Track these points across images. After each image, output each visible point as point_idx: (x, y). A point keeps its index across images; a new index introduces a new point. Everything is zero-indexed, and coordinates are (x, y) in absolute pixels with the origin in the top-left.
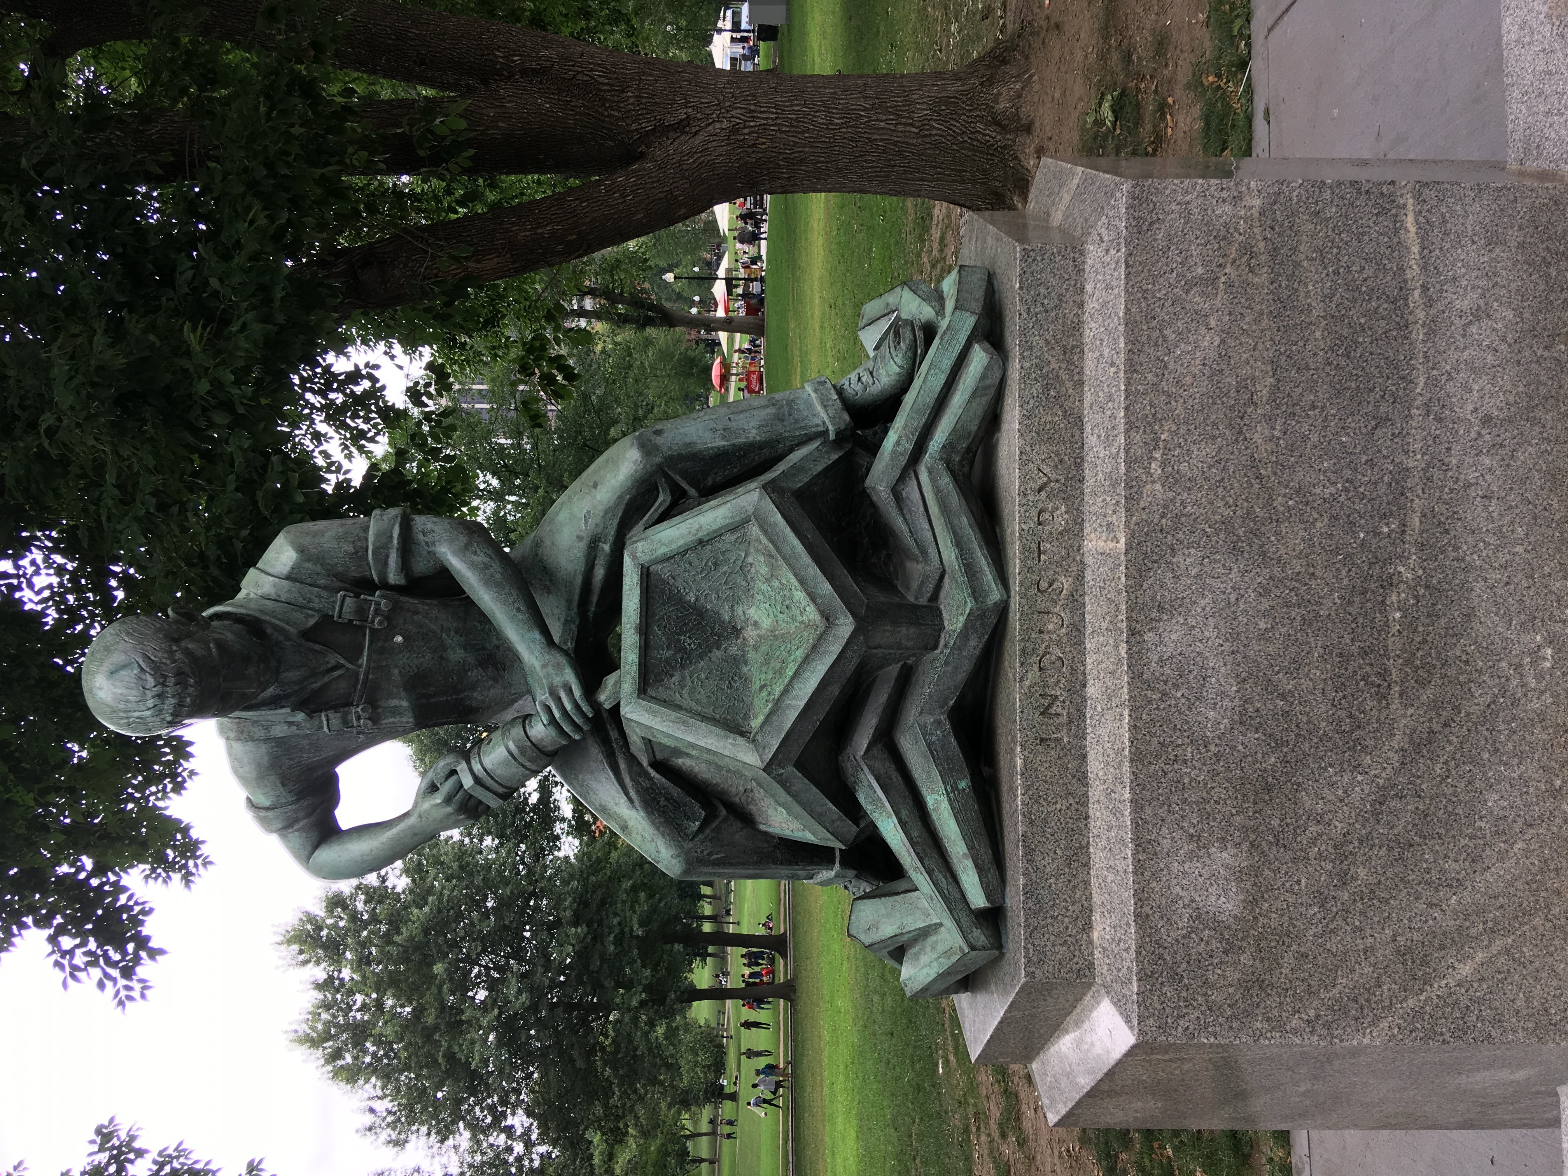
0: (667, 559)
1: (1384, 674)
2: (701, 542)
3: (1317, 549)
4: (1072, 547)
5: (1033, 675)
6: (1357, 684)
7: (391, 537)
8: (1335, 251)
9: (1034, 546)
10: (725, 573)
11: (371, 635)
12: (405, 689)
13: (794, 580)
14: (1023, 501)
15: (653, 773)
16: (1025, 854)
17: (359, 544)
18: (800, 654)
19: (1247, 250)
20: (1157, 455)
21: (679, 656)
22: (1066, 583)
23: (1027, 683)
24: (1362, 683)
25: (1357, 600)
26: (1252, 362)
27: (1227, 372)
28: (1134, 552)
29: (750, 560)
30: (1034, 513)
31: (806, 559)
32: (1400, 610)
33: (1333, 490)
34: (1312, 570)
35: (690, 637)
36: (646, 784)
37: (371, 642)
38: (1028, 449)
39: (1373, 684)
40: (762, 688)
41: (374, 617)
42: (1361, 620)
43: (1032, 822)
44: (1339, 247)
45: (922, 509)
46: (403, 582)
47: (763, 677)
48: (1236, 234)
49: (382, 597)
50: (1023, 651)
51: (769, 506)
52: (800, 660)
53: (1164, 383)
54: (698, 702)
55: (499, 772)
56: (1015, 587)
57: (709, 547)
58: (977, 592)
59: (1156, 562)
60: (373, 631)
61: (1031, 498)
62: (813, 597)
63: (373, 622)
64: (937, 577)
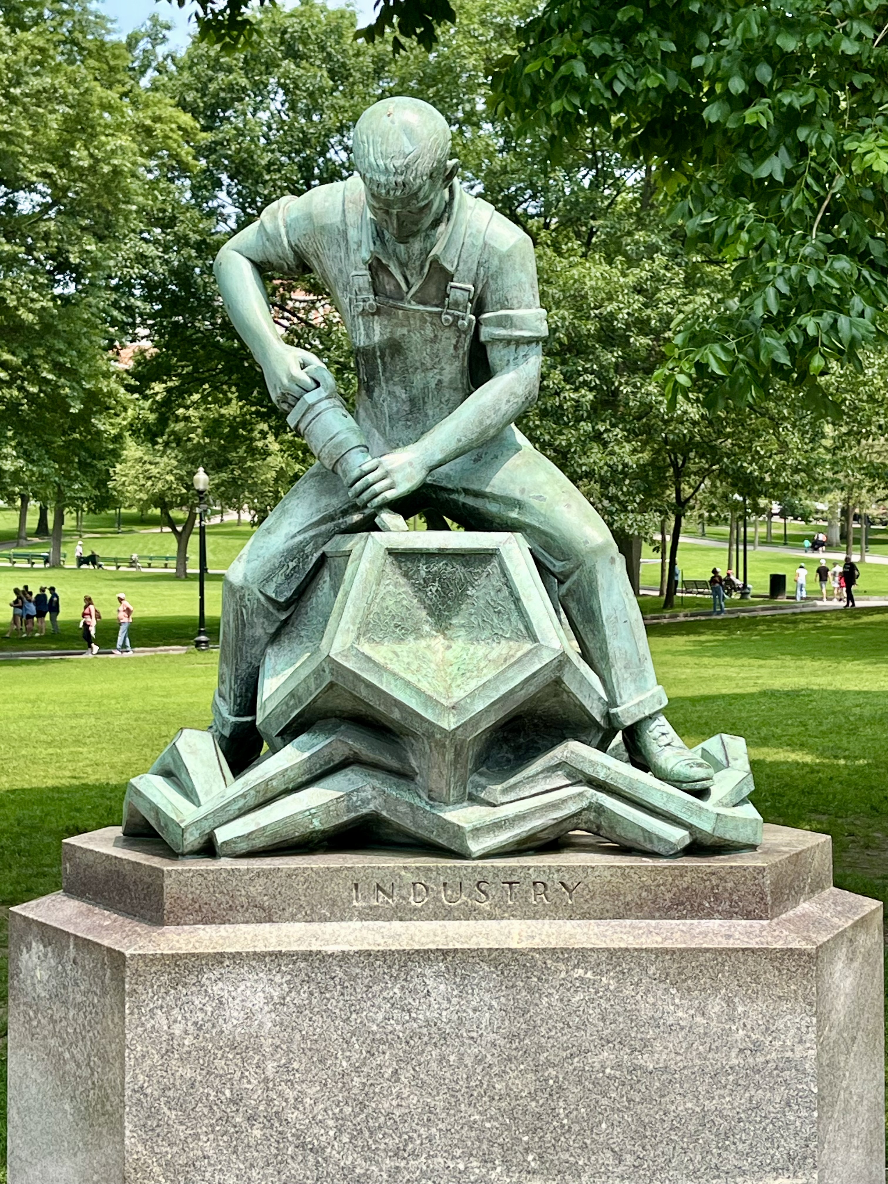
0: (504, 572)
1: (415, 1155)
2: (517, 601)
3: (514, 1103)
4: (516, 910)
5: (409, 878)
6: (406, 1133)
7: (521, 329)
8: (758, 1119)
9: (515, 879)
10: (492, 620)
11: (436, 313)
12: (389, 339)
13: (485, 680)
14: (553, 870)
15: (317, 555)
16: (263, 870)
17: (515, 302)
18: (424, 686)
19: (757, 1048)
20: (589, 975)
21: (422, 582)
22: (485, 906)
23: (403, 873)
24: (406, 1137)
25: (473, 1134)
26: (666, 1051)
27: (657, 1031)
28: (510, 955)
29: (503, 642)
30: (543, 878)
31: (504, 689)
32: (466, 1168)
33: (562, 1116)
34: (497, 1098)
35: (437, 591)
36: (308, 549)
37: (430, 313)
38: (597, 873)
39: (406, 1145)
40: (395, 653)
41: (452, 315)
42: (457, 1136)
43: (289, 876)
44: (761, 1122)
45: (549, 787)
46: (482, 338)
47: (405, 654)
48: (770, 1038)
49: (470, 321)
50: (429, 869)
51: (547, 657)
52: (420, 685)
53: (648, 980)
54: (383, 599)
55: (319, 424)
56: (480, 863)
57: (513, 607)
58: (477, 831)
59: (502, 973)
60: (439, 314)
61: (556, 876)
62: (472, 695)
63: (447, 313)
64: (491, 800)
